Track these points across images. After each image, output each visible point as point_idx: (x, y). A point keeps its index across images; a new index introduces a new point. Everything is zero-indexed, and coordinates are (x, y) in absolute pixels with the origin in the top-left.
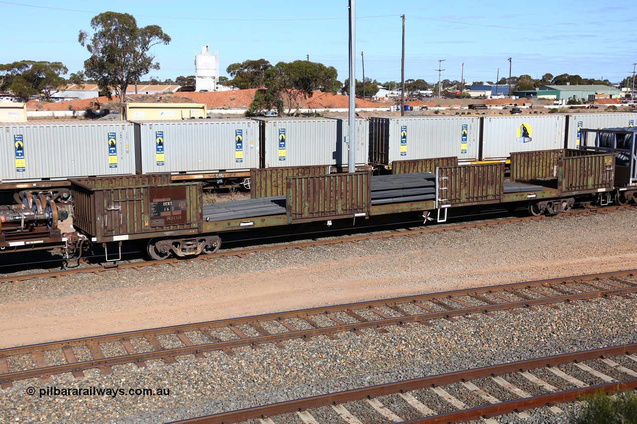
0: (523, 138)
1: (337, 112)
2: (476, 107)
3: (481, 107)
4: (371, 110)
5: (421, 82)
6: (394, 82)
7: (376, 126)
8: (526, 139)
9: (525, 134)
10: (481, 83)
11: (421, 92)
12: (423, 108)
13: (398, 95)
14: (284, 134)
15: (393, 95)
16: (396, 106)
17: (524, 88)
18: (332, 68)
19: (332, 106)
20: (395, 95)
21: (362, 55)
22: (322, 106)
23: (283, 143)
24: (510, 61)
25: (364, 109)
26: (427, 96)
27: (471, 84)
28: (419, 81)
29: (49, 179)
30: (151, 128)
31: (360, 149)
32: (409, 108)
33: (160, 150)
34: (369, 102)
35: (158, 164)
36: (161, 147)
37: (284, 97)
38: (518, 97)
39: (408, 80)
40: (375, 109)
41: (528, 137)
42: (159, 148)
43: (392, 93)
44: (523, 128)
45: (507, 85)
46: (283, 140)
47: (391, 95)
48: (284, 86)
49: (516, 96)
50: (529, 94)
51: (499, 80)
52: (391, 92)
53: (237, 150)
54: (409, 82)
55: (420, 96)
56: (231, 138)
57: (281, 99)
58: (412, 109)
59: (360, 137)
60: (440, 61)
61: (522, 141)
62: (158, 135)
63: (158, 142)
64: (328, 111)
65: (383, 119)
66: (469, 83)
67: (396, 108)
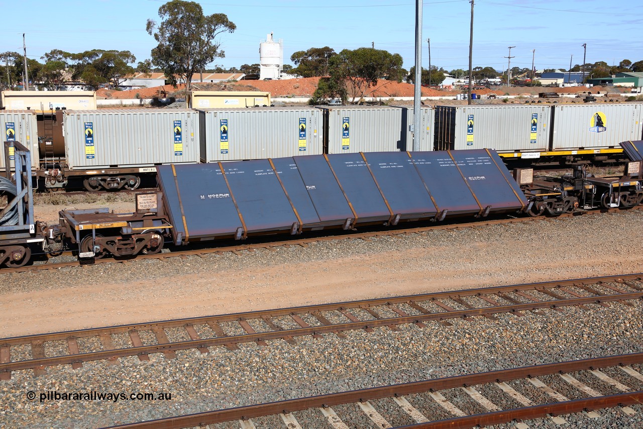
0: (596, 128)
1: (402, 100)
2: (547, 95)
3: (552, 95)
4: (437, 98)
5: (489, 70)
6: (461, 70)
7: (441, 115)
8: (601, 129)
9: (599, 123)
10: (553, 70)
11: (489, 80)
12: (491, 96)
13: (465, 84)
14: (348, 123)
15: (460, 84)
16: (462, 94)
17: (599, 76)
18: (398, 55)
19: (397, 95)
20: (462, 84)
21: (429, 42)
22: (386, 94)
23: (347, 132)
24: (585, 47)
25: (430, 98)
26: (495, 84)
27: (542, 71)
28: (487, 69)
29: (117, 166)
30: (215, 116)
31: (425, 138)
32: (476, 97)
33: (224, 138)
34: (435, 91)
35: (222, 153)
36: (225, 135)
37: (348, 85)
38: (592, 85)
39: (476, 68)
40: (441, 97)
41: (603, 126)
42: (223, 137)
43: (459, 82)
44: (598, 117)
45: (580, 72)
46: (347, 129)
47: (458, 84)
48: (348, 74)
49: (591, 83)
50: (604, 82)
51: (572, 67)
52: (458, 80)
53: (300, 138)
54: (477, 70)
55: (488, 84)
56: (294, 127)
57: (345, 87)
58: (479, 98)
59: (425, 126)
60: (510, 48)
61: (596, 130)
62: (222, 123)
63: (222, 130)
64: (393, 100)
65: (449, 107)
66: (540, 70)
67: (463, 97)
